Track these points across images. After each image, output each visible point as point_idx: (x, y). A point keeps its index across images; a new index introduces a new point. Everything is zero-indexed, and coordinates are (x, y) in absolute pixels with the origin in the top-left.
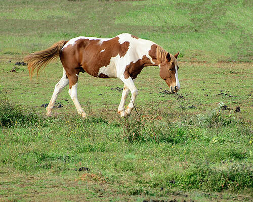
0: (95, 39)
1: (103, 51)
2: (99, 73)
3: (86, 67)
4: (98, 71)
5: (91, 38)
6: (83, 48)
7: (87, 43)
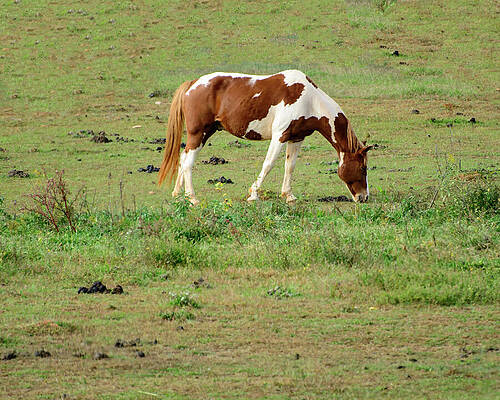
0: (242, 76)
1: (257, 95)
2: (248, 131)
3: (226, 120)
4: (247, 127)
5: (234, 75)
6: (221, 90)
7: (228, 82)
